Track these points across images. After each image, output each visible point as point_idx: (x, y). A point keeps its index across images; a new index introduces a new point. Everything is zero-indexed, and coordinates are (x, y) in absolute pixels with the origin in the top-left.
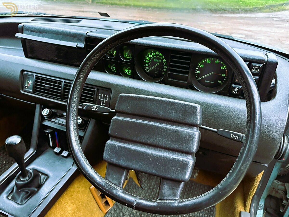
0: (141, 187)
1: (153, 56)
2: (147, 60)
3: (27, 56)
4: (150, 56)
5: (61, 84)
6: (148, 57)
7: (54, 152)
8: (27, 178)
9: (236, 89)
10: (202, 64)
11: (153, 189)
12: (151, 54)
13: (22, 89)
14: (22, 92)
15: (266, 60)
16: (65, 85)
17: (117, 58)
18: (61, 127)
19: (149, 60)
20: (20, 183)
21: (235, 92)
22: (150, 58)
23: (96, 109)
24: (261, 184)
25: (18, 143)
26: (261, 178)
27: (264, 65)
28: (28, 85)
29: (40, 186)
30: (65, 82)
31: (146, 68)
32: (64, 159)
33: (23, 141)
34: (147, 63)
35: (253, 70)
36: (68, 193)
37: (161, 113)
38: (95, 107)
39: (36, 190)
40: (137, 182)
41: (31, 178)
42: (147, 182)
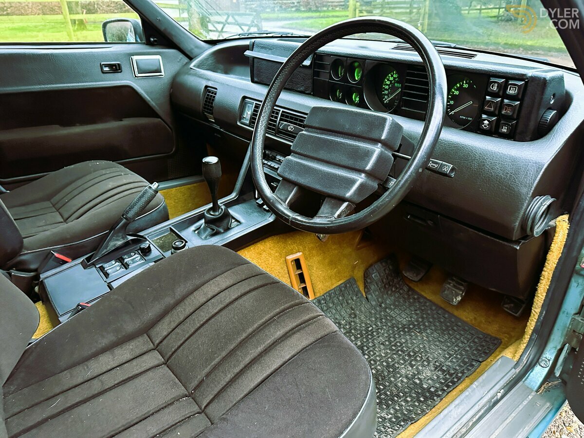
0: (367, 298)
1: (395, 78)
2: (387, 85)
3: (253, 81)
4: (391, 79)
5: (277, 113)
6: (388, 80)
7: (257, 203)
8: (217, 213)
9: (486, 122)
10: (456, 90)
11: (386, 308)
12: (392, 76)
13: (240, 120)
14: (238, 124)
15: (529, 75)
16: (282, 115)
17: (344, 79)
18: (269, 172)
19: (389, 85)
20: (208, 217)
21: (485, 126)
22: (391, 81)
23: (292, 129)
24: (544, 312)
25: (214, 163)
26: (544, 300)
27: (526, 82)
28: (246, 116)
29: (228, 229)
30: (283, 112)
31: (384, 98)
32: (266, 212)
33: (220, 163)
34: (386, 90)
35: (509, 90)
36: (256, 248)
37: (347, 127)
38: (291, 127)
39: (222, 231)
40: (362, 289)
41: (221, 215)
42: (377, 293)
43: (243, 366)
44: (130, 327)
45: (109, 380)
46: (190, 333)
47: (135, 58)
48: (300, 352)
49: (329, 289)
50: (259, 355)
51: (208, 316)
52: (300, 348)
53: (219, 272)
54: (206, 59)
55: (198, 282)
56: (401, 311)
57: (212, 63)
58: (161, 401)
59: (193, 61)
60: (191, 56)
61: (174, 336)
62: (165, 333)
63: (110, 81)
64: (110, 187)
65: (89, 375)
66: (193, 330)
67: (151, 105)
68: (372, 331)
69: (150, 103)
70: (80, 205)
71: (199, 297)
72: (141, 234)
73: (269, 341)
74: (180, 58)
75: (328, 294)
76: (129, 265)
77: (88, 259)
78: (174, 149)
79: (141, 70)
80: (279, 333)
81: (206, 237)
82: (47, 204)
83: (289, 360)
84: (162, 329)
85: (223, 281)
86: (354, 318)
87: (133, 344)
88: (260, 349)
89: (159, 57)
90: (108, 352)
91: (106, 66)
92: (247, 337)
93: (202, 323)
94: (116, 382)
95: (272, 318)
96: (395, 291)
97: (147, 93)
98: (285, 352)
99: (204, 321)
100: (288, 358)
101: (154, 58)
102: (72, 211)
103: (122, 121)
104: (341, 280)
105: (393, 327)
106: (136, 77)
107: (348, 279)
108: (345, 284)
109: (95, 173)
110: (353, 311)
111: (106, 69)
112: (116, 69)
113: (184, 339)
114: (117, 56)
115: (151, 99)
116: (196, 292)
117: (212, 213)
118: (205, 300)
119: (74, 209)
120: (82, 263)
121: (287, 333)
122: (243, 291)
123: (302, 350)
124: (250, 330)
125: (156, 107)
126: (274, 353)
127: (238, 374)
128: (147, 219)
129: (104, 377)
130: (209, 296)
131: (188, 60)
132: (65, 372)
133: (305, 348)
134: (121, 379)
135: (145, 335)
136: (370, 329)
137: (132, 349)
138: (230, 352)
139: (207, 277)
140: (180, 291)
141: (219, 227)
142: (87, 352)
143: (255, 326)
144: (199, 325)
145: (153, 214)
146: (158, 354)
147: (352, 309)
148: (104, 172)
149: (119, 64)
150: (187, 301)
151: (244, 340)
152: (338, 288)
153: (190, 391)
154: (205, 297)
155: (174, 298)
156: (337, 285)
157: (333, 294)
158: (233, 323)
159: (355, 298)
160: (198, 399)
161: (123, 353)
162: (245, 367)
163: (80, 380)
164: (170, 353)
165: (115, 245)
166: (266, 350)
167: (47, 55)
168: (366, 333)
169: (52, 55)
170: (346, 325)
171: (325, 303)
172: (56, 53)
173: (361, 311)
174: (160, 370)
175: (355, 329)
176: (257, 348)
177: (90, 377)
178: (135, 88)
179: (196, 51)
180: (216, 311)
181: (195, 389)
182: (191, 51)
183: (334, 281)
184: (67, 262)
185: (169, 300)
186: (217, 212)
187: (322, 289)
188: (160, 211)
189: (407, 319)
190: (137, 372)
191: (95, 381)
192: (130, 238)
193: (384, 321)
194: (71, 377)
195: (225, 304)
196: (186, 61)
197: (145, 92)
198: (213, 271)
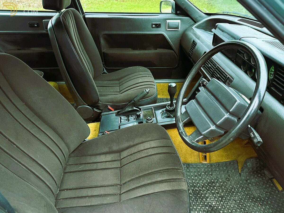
0: (240, 174)
3: (213, 44)
5: (215, 66)
11: (250, 183)
20: (167, 108)
39: (172, 116)
40: (240, 168)
41: (172, 109)
42: (247, 174)
43: (140, 185)
44: (115, 148)
45: (100, 166)
46: (132, 161)
47: (168, 21)
48: (162, 192)
49: (219, 161)
50: (148, 184)
51: (141, 157)
52: (163, 190)
53: (154, 139)
54: (202, 24)
55: (144, 140)
56: (257, 189)
57: (205, 26)
58: (110, 183)
59: (196, 24)
60: (196, 21)
61: (127, 159)
62: (125, 156)
63: (155, 31)
64: (140, 81)
65: (95, 161)
66: (133, 160)
67: (170, 44)
68: (233, 192)
69: (170, 43)
70: (127, 87)
71: (142, 147)
72: (140, 107)
73: (154, 180)
74: (190, 22)
75: (217, 164)
76: (129, 120)
77: (118, 112)
78: (176, 65)
79: (169, 27)
80: (159, 179)
81: (164, 117)
82: (117, 82)
83: (157, 193)
84: (125, 154)
85: (153, 144)
86: (227, 181)
87: (113, 155)
88: (149, 182)
89: (179, 21)
90: (104, 155)
91: (154, 24)
92: (148, 174)
93: (137, 158)
94: (101, 168)
95: (161, 171)
96: (259, 176)
97: (170, 38)
98: (156, 189)
99: (138, 158)
100: (156, 191)
101: (177, 21)
102: (123, 88)
103: (156, 50)
104: (228, 159)
105: (247, 195)
106: (166, 30)
107: (233, 160)
108: (230, 162)
109: (138, 73)
110: (229, 177)
111: (154, 26)
112: (158, 26)
113: (129, 162)
114: (159, 20)
115: (171, 41)
116: (142, 144)
117: (169, 107)
118: (143, 149)
119: (124, 88)
120: (116, 113)
121: (163, 180)
122: (158, 152)
123: (163, 191)
124: (150, 171)
125: (173, 45)
126: (152, 186)
127: (137, 187)
128: (145, 101)
129: (99, 164)
130: (145, 148)
131: (194, 22)
132: (89, 156)
133: (166, 191)
134: (103, 168)
135: (119, 153)
136: (233, 190)
137: (112, 157)
138: (140, 176)
139: (148, 140)
140: (137, 141)
141: (171, 114)
142: (98, 152)
143: (153, 171)
144: (136, 159)
145: (148, 100)
146: (120, 163)
147: (229, 176)
148: (141, 73)
149: (160, 24)
150: (137, 146)
151: (146, 174)
152: (225, 163)
153: (121, 184)
154: (143, 148)
155: (133, 143)
156: (225, 161)
157: (220, 165)
158: (146, 165)
159: (233, 171)
160: (122, 189)
161: (109, 157)
162: (141, 186)
163: (92, 162)
164: (123, 165)
165: (128, 110)
166: (151, 183)
167: (131, 19)
168: (229, 191)
169: (133, 19)
170: (221, 182)
171: (215, 167)
172: (135, 18)
173: (233, 179)
174: (117, 170)
175: (225, 187)
176: (148, 180)
177: (95, 162)
178: (165, 35)
179: (199, 18)
180: (144, 156)
181: (123, 184)
182: (196, 19)
183: (224, 158)
184: (112, 111)
185: (131, 143)
186: (171, 107)
187: (215, 160)
188: (151, 99)
189: (258, 194)
190: (109, 167)
191: (96, 164)
192: (135, 108)
193: (244, 189)
194: (90, 159)
195: (148, 155)
196: (193, 23)
197: (169, 37)
198: (152, 137)
